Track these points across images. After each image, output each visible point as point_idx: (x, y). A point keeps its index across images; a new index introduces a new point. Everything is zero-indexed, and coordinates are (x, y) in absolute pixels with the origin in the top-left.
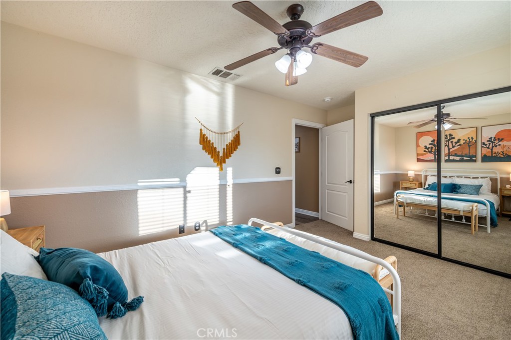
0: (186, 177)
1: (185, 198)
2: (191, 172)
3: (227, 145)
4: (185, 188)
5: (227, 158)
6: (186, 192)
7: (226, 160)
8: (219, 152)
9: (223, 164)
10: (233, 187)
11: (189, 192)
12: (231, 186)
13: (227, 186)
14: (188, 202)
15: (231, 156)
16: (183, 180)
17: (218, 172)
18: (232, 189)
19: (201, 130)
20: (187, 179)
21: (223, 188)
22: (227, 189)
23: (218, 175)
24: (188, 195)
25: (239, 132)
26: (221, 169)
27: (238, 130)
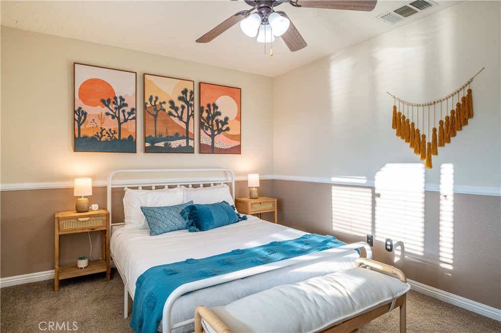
0: (375, 175)
1: (374, 203)
2: (381, 170)
3: (441, 122)
4: (373, 189)
5: (442, 145)
6: (375, 195)
7: (439, 149)
8: (424, 136)
9: (433, 157)
10: (454, 201)
11: (379, 195)
12: (451, 198)
13: (442, 197)
14: (376, 208)
15: (449, 142)
16: (371, 178)
17: (423, 171)
18: (452, 203)
19: (395, 107)
20: (376, 177)
21: (432, 199)
22: (442, 202)
23: (423, 176)
24: (377, 199)
25: (470, 91)
26: (429, 164)
27: (467, 89)
